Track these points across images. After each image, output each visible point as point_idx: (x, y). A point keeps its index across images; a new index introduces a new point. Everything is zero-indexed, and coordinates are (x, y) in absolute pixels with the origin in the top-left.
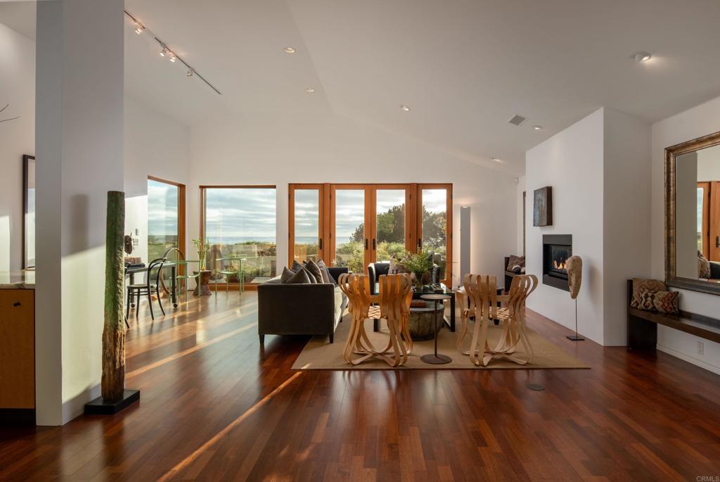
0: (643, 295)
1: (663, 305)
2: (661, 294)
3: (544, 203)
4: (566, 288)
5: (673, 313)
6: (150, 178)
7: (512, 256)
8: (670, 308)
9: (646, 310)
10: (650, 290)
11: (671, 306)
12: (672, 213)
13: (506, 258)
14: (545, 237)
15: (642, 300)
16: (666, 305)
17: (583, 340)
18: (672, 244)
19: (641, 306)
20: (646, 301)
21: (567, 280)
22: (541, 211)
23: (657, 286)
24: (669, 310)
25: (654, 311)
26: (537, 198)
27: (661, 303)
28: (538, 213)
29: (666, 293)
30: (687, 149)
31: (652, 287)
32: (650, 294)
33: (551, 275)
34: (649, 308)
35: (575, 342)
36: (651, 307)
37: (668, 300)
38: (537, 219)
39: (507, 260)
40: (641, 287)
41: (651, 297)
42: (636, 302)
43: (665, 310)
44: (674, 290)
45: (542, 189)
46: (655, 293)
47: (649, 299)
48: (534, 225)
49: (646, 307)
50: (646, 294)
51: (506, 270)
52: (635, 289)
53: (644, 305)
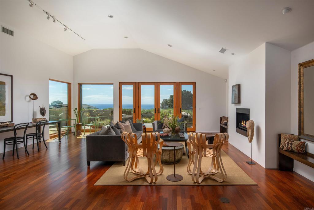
0: (286, 143)
1: (297, 149)
2: (296, 143)
3: (236, 92)
4: (247, 135)
5: (303, 153)
6: (50, 80)
7: (223, 117)
8: (301, 150)
9: (287, 151)
10: (290, 141)
11: (301, 149)
12: (302, 98)
13: (220, 117)
14: (237, 109)
15: (286, 145)
16: (299, 149)
17: (255, 164)
18: (302, 116)
19: (285, 148)
20: (288, 146)
21: (247, 131)
22: (235, 96)
23: (294, 137)
24: (300, 152)
25: (292, 152)
26: (233, 90)
27: (296, 148)
28: (234, 97)
29: (299, 142)
30: (311, 64)
31: (291, 138)
32: (290, 143)
33: (240, 128)
34: (289, 150)
35: (251, 165)
36: (290, 149)
37: (300, 146)
38: (233, 100)
39: (221, 118)
40: (285, 138)
41: (290, 144)
42: (283, 146)
43: (298, 151)
44: (302, 141)
45: (236, 85)
46: (293, 142)
47: (290, 145)
48: (232, 103)
49: (288, 149)
50: (288, 142)
51: (221, 123)
52: (282, 139)
53: (287, 148)
